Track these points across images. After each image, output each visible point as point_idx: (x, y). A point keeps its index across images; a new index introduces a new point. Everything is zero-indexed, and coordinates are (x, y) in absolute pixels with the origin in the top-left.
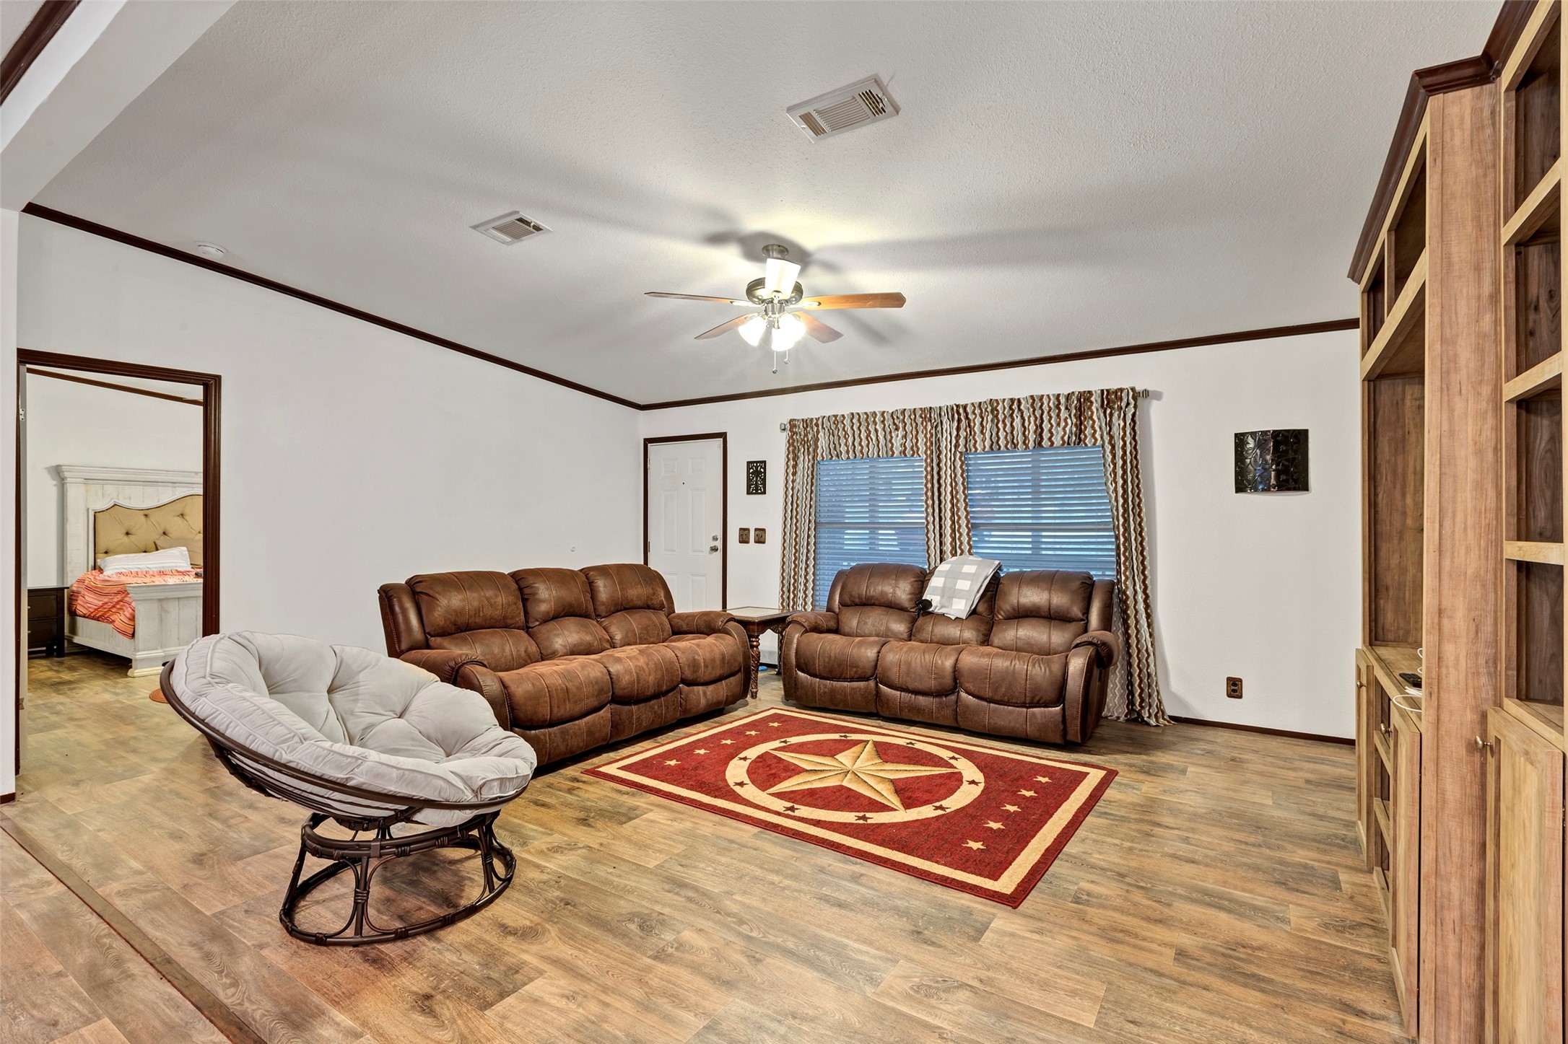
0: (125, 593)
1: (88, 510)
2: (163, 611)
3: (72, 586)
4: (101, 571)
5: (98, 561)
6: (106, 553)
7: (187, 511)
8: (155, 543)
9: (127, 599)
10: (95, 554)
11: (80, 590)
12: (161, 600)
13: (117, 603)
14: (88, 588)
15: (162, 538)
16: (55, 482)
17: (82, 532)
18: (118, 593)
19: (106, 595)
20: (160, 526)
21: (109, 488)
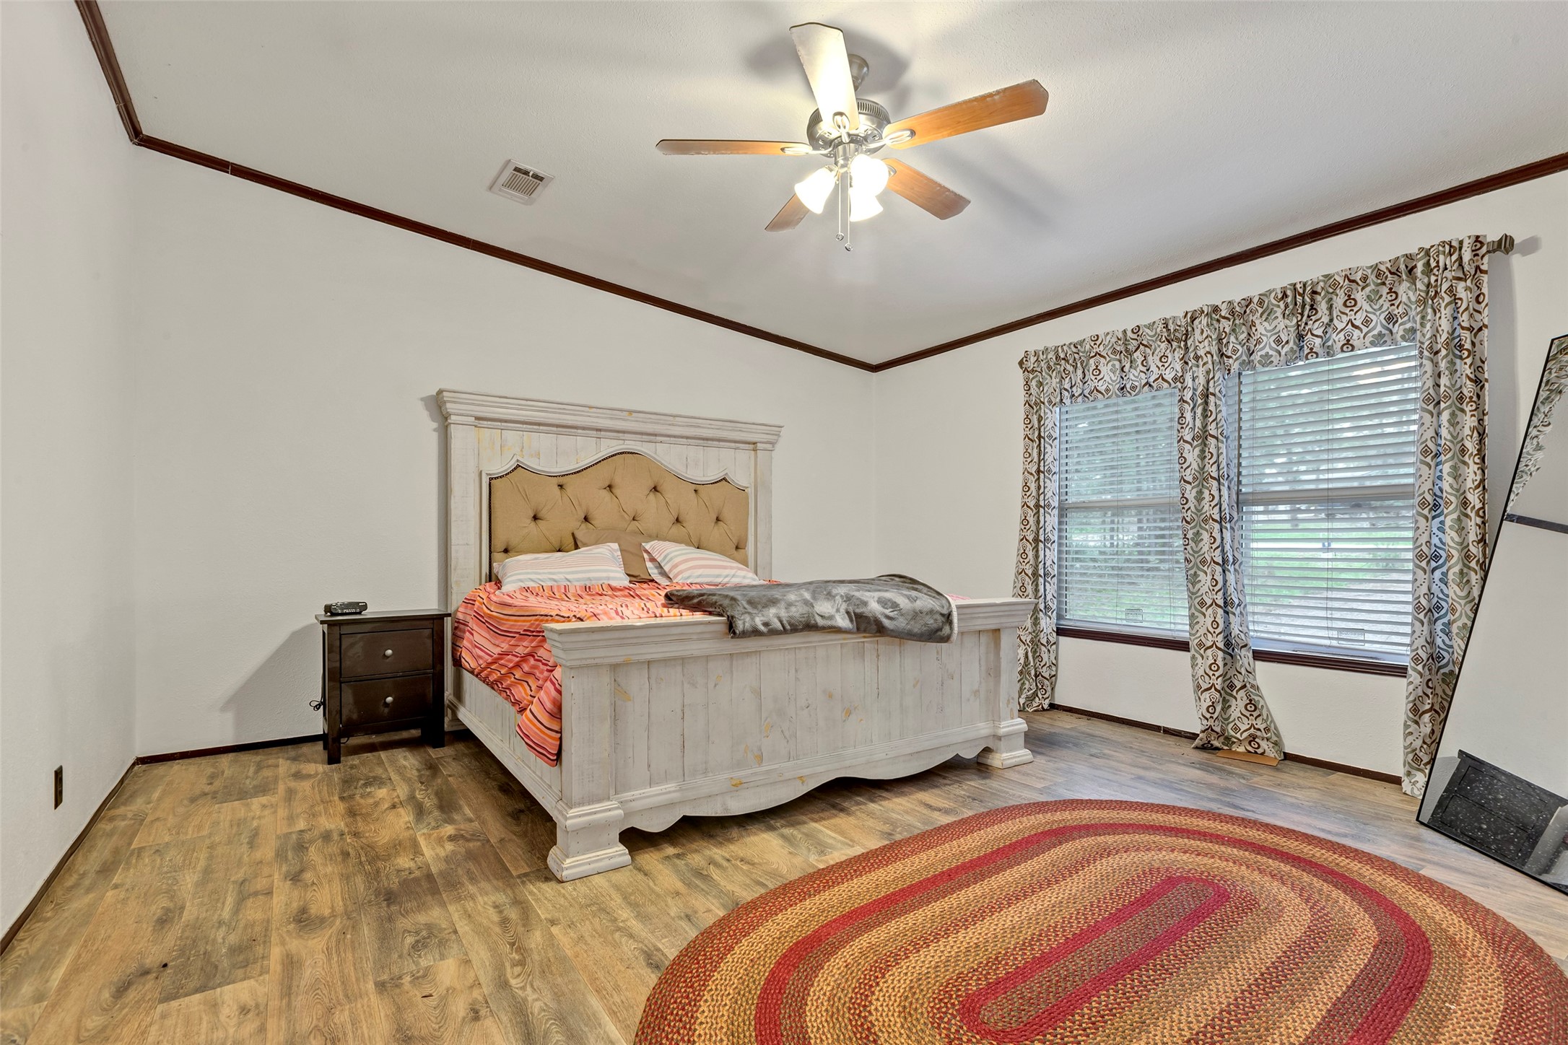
0: (537, 635)
1: (481, 473)
2: (620, 694)
3: (457, 611)
4: (499, 584)
5: (495, 565)
6: (506, 551)
7: (618, 481)
8: (573, 534)
9: (541, 652)
10: (490, 552)
11: (468, 619)
12: (615, 667)
13: (524, 658)
14: (479, 617)
15: (583, 526)
16: (435, 425)
17: (472, 512)
18: (528, 634)
19: (505, 634)
20: (580, 505)
21: (511, 436)
